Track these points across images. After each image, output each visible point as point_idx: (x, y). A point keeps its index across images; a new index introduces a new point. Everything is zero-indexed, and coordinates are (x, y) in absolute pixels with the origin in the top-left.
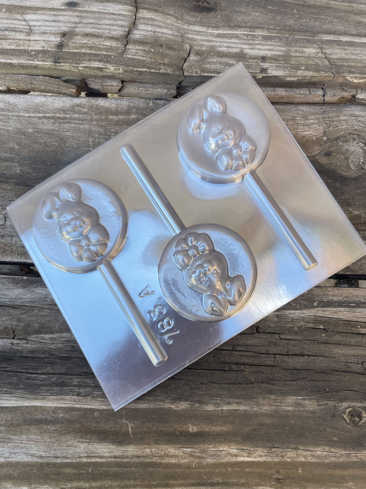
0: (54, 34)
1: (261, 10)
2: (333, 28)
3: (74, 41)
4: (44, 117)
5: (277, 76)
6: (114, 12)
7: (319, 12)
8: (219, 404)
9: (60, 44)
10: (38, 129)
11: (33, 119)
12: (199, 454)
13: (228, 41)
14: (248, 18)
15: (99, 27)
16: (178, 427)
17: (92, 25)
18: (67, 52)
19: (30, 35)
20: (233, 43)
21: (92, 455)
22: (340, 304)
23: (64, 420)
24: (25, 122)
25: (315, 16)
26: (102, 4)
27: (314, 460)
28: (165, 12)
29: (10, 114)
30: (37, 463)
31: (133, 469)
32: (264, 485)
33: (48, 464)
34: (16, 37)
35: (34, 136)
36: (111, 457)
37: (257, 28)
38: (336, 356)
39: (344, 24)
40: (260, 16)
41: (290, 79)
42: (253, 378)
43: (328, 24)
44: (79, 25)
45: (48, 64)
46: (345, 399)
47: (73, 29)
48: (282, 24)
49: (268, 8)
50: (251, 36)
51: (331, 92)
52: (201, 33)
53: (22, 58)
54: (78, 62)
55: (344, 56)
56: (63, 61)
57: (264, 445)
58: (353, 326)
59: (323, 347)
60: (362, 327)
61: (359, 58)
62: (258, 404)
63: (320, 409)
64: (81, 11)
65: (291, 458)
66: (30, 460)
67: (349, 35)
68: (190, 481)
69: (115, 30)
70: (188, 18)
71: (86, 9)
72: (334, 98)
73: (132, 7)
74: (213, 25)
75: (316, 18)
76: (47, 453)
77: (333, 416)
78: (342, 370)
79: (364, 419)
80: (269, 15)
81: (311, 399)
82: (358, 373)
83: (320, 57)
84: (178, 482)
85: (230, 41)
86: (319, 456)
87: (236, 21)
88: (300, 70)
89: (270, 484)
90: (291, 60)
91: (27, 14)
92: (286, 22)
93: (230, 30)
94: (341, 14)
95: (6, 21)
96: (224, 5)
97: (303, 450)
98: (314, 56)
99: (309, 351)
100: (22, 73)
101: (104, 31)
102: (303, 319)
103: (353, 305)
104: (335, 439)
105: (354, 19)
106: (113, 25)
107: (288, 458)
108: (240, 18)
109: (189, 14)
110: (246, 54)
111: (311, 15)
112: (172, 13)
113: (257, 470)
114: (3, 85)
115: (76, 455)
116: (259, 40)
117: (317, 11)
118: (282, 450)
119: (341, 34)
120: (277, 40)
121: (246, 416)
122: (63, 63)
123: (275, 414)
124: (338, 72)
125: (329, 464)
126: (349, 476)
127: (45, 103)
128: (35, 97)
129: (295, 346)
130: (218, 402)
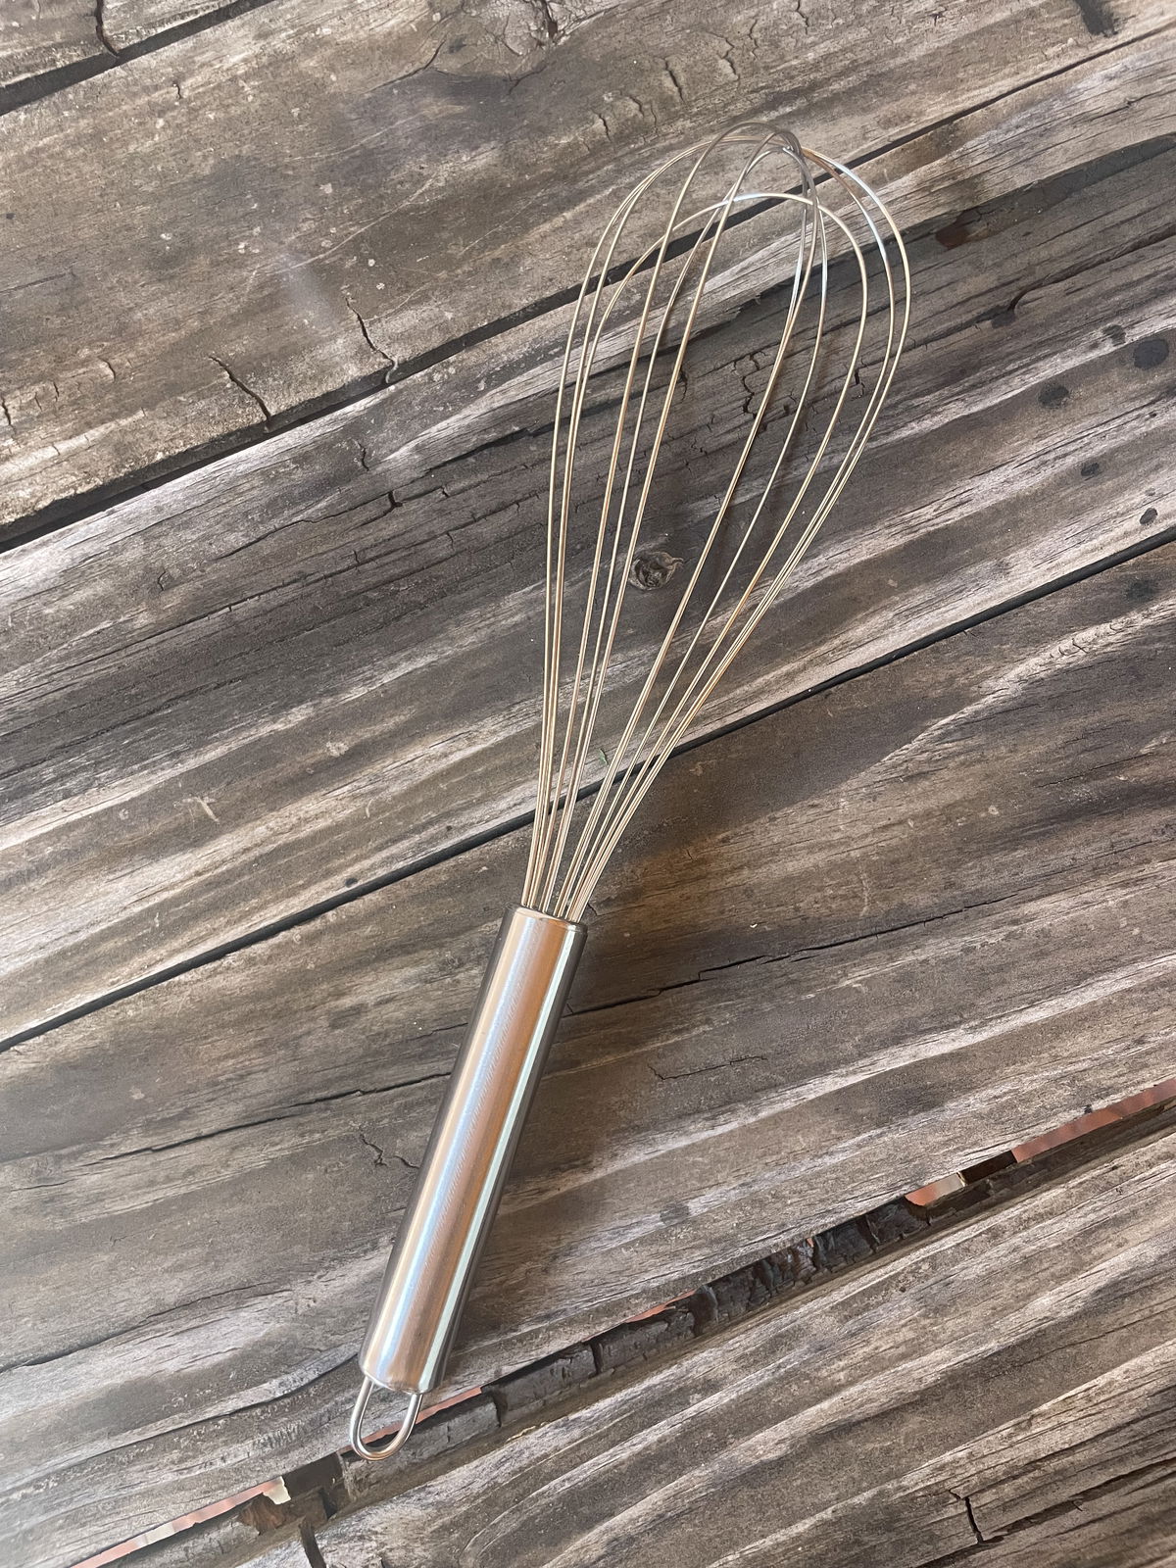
8: (371, 678)
12: (371, 787)
16: (307, 760)
21: (147, 893)
22: (530, 361)
23: (58, 857)
30: (36, 963)
31: (246, 878)
32: (523, 782)
33: (63, 954)
36: (191, 878)
42: (421, 597)
57: (493, 708)
62: (452, 640)
63: (579, 588)
66: (21, 964)
68: (372, 845)
76: (50, 934)
79: (673, 567)
99: (516, 492)
102: (470, 429)
104: (631, 631)
113: (499, 762)
115: (115, 909)
121: (435, 673)
123: (493, 643)
129: (483, 496)
130: (368, 674)
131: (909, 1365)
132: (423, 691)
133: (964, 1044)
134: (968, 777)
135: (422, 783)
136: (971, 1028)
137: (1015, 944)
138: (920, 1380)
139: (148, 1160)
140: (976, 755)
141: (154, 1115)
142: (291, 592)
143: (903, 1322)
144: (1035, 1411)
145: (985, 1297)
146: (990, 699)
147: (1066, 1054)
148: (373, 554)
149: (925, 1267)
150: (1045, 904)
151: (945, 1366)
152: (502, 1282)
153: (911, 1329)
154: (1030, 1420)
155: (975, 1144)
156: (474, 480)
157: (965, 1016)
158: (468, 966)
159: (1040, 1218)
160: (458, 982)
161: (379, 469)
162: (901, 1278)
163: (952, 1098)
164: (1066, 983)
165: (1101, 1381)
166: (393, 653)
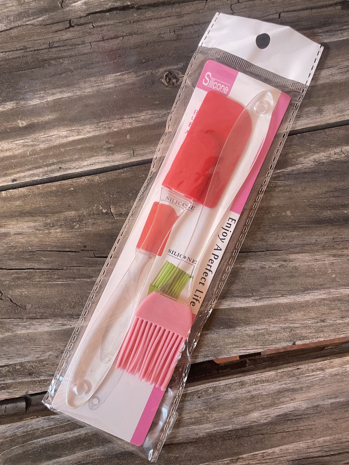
8: (43, 97)
12: (32, 143)
16: (8, 125)
27: (139, 125)
32: (96, 156)
38: (149, 31)
46: (161, 65)
57: (91, 122)
59: (136, 26)
62: (80, 88)
63: (139, 80)
65: (118, 127)
68: (27, 167)
77: (152, 83)
78: (156, 41)
79: (181, 79)
81: (129, 73)
82: (172, 41)
86: (143, 120)
89: (101, 154)
97: (128, 118)
99: (123, 32)
104: (157, 102)
107: (115, 128)
113: (88, 145)
118: (109, 122)
121: (71, 101)
123: (98, 94)
125: (154, 125)
129: (109, 31)
130: (42, 95)
131: (194, 427)
132: (64, 107)
133: (250, 305)
134: (282, 197)
135: (54, 146)
136: (255, 299)
137: (283, 270)
138: (197, 434)
140: (287, 188)
142: (19, 53)
143: (196, 410)
144: (240, 456)
145: (232, 408)
146: (300, 166)
147: (291, 319)
148: (57, 45)
149: (211, 390)
150: (299, 256)
151: (209, 431)
152: (38, 357)
153: (199, 413)
154: (237, 459)
155: (244, 346)
156: (107, 23)
157: (254, 294)
158: (56, 227)
159: (262, 381)
160: (51, 233)
161: (67, 9)
162: (200, 392)
163: (240, 326)
164: (299, 290)
165: (270, 451)
166: (55, 88)
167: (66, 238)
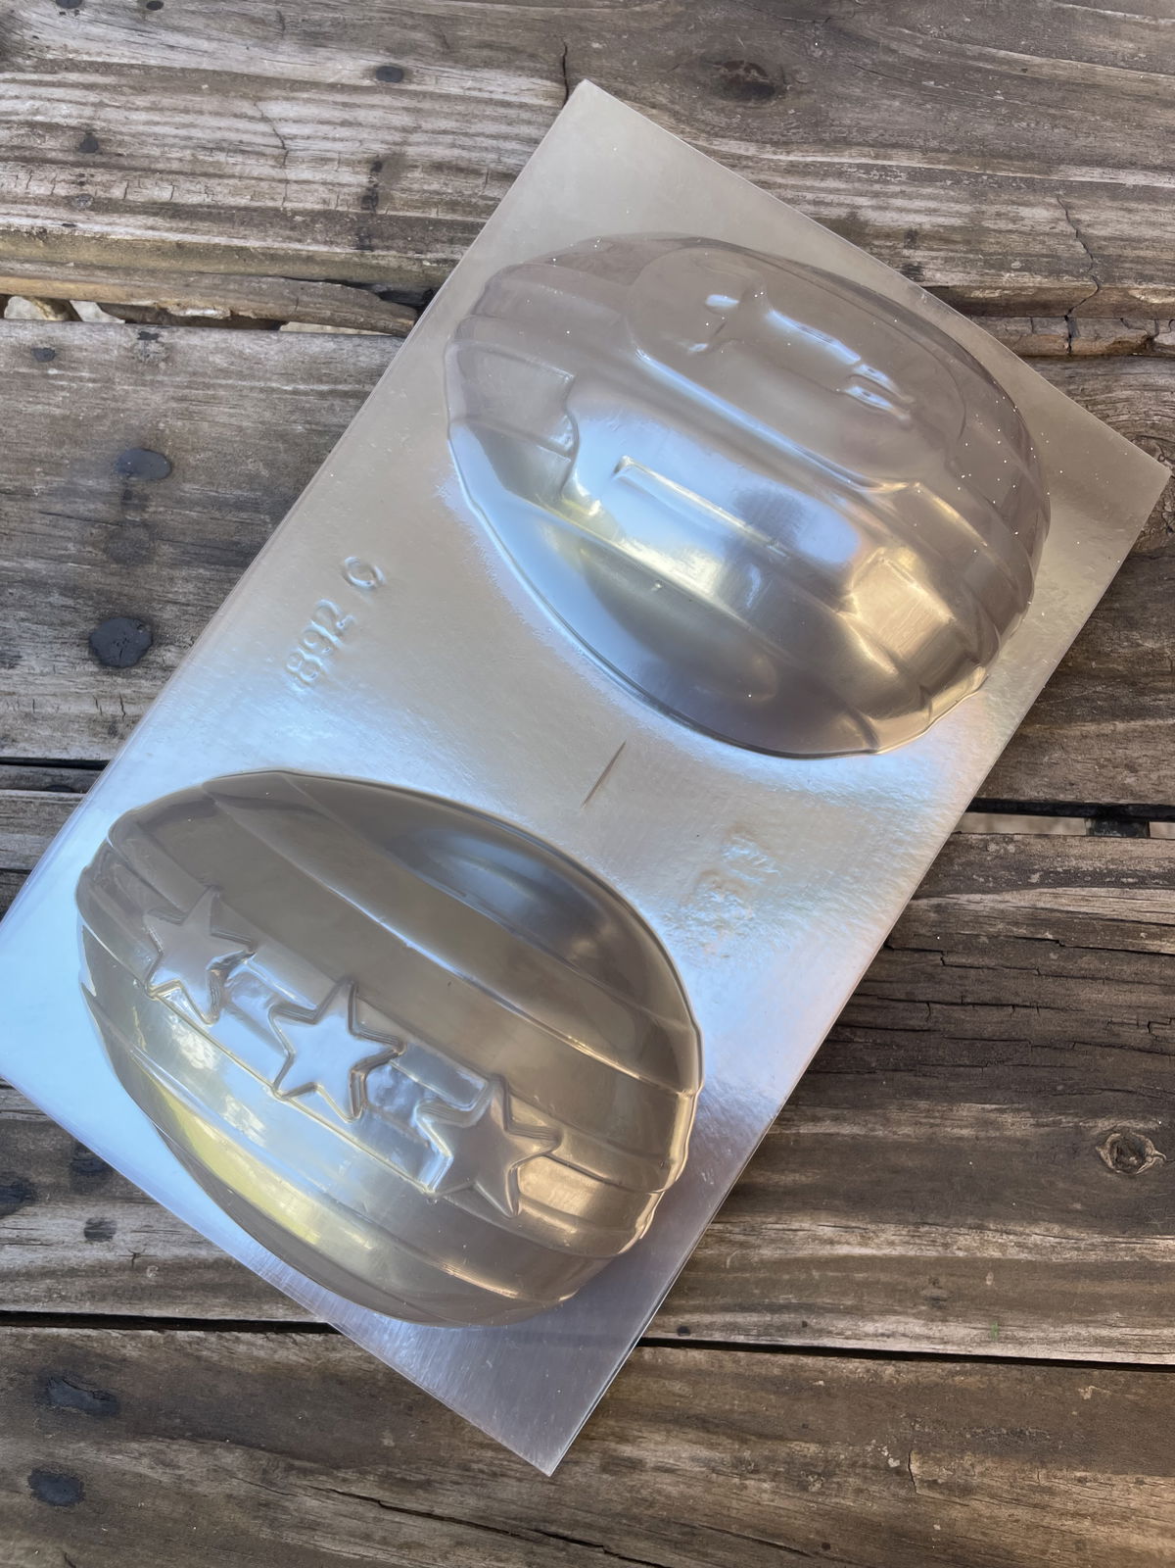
0: (349, 163)
1: (906, 91)
2: (1101, 147)
3: (405, 184)
4: (332, 392)
5: (947, 287)
6: (507, 98)
7: (1063, 98)
8: (788, 1120)
9: (370, 193)
10: (317, 424)
11: (304, 398)
12: (741, 1238)
13: (817, 184)
14: (870, 116)
15: (468, 142)
17: (449, 138)
18: (391, 217)
19: (284, 164)
20: (831, 191)
22: (1097, 879)
24: (285, 406)
25: (1052, 111)
26: (473, 73)
27: (1024, 1256)
28: (645, 98)
29: (244, 383)
32: (900, 1314)
34: (247, 170)
35: (309, 444)
37: (895, 146)
38: (1083, 1007)
39: (1130, 135)
40: (902, 111)
41: (981, 296)
42: (874, 1059)
43: (1088, 135)
44: (415, 135)
45: (342, 251)
46: (1103, 1112)
47: (398, 148)
48: (961, 134)
49: (926, 88)
50: (877, 170)
51: (1090, 328)
52: (745, 163)
53: (271, 233)
54: (421, 246)
55: (1127, 230)
56: (381, 244)
57: (902, 1217)
58: (1126, 934)
59: (1050, 985)
60: (1151, 936)
61: (1167, 236)
62: (887, 1122)
63: (1041, 1135)
64: (415, 94)
65: (967, 1250)
67: (1142, 169)
68: (720, 1301)
69: (513, 152)
70: (709, 115)
71: (430, 86)
72: (1097, 343)
73: (554, 84)
74: (775, 138)
75: (1054, 117)
77: (1072, 1151)
78: (1098, 1040)
79: (1149, 1159)
80: (929, 106)
81: (1018, 1110)
82: (1140, 1050)
83: (1062, 234)
84: (692, 1303)
85: (823, 185)
86: (1036, 1245)
87: (837, 126)
88: (1009, 270)
89: (914, 1311)
90: (984, 242)
91: (270, 99)
92: (974, 130)
93: (822, 151)
94: (1125, 105)
95: (214, 122)
96: (804, 76)
97: (996, 1231)
98: (1047, 229)
99: (1017, 994)
100: (270, 273)
101: (484, 154)
102: (1002, 915)
103: (1130, 880)
104: (1078, 1206)
105: (1158, 121)
106: (506, 137)
107: (959, 1249)
108: (849, 116)
109: (709, 104)
110: (866, 223)
111: (1041, 109)
112: (664, 101)
113: (883, 1277)
114: (219, 304)
116: (901, 183)
117: (1060, 94)
118: (946, 1230)
119: (1121, 166)
120: (949, 182)
121: (858, 1149)
122: (382, 248)
123: (927, 1147)
124: (1110, 278)
125: (1062, 1266)
126: (1112, 1297)
127: (335, 355)
128: (309, 339)
129: (981, 982)
132: (837, 1161)
135: (796, 1259)
139: (371, 1512)
141: (396, 1471)
158: (762, 1476)
160: (746, 1487)
167: (782, 1511)
